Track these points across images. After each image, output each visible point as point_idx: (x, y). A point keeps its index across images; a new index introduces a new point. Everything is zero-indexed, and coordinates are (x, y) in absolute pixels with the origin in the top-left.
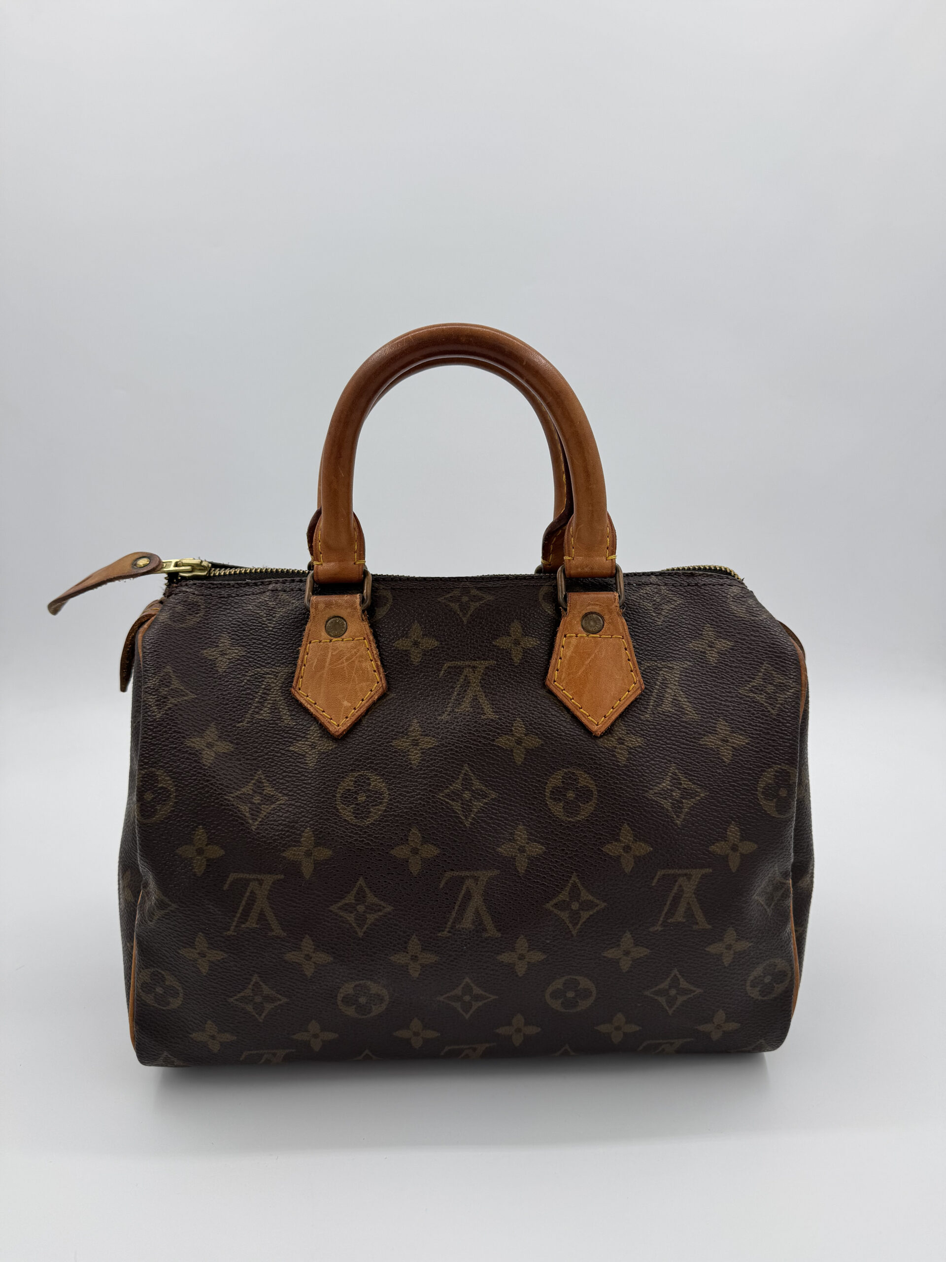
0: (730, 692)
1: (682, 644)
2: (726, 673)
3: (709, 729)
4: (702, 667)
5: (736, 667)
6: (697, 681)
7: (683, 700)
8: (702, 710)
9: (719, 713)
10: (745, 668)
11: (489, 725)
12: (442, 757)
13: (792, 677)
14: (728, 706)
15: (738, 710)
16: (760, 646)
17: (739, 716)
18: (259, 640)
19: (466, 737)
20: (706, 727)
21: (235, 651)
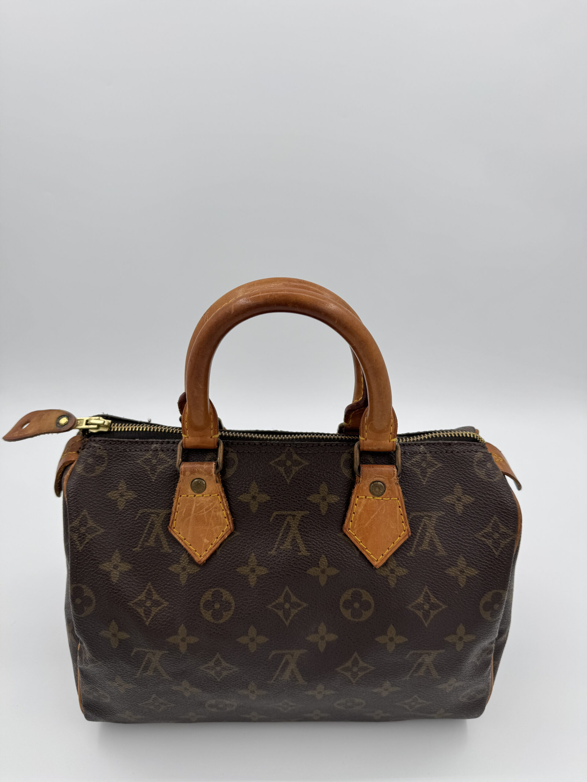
0: (468, 536)
1: (438, 497)
2: (467, 521)
3: (452, 562)
4: (451, 515)
5: (474, 517)
6: (447, 526)
7: (437, 541)
8: (449, 548)
9: (460, 551)
10: (480, 519)
11: (303, 560)
12: (270, 581)
13: (512, 527)
14: (467, 547)
15: (473, 550)
16: (492, 503)
17: (473, 554)
18: (145, 487)
19: (287, 568)
20: (450, 561)
21: (130, 494)
